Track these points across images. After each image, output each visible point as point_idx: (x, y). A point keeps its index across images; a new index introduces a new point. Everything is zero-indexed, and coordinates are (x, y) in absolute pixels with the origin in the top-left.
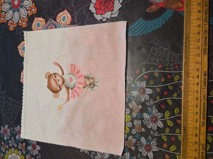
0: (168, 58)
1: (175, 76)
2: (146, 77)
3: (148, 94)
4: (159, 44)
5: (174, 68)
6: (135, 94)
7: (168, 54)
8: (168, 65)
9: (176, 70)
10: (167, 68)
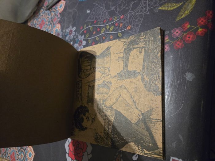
0: (101, 15)
1: (102, 29)
2: (85, 32)
3: (83, 46)
4: (99, 4)
5: (103, 22)
6: (76, 46)
7: (102, 12)
8: (100, 20)
9: (103, 24)
10: (99, 23)
